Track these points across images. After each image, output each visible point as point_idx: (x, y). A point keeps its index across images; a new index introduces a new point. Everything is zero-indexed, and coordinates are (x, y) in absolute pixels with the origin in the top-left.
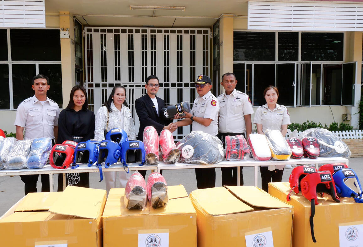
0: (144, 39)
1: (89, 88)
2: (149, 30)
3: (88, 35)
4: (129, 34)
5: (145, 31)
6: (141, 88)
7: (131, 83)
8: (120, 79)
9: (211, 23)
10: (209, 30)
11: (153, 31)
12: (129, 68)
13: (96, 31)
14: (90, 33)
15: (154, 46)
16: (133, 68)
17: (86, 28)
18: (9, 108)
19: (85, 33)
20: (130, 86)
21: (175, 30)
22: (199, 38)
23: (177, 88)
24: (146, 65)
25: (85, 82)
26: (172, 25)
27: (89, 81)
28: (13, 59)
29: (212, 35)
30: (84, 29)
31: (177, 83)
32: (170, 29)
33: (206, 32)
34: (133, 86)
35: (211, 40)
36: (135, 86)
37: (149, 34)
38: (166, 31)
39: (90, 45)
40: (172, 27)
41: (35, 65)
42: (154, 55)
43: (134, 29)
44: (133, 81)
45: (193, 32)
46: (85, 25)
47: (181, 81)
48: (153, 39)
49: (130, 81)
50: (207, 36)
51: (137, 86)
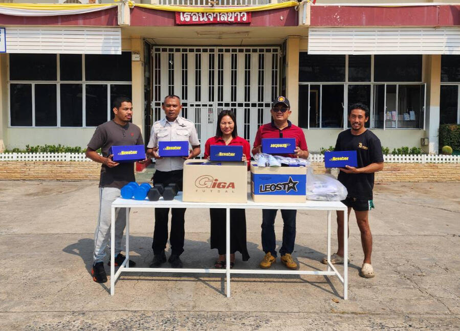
0: (212, 58)
1: (156, 107)
2: (216, 49)
3: (156, 54)
4: (197, 53)
5: (212, 50)
6: (208, 107)
7: (198, 103)
8: (186, 99)
9: (281, 42)
10: (279, 48)
11: (220, 50)
12: (196, 87)
13: (164, 50)
14: (158, 53)
15: (221, 65)
16: (200, 87)
17: (154, 47)
18: (81, 126)
19: (153, 53)
20: (197, 105)
21: (243, 49)
22: (268, 57)
23: (244, 107)
24: (213, 84)
25: (152, 101)
26: (239, 44)
27: (156, 100)
28: (87, 79)
29: (281, 53)
30: (152, 49)
31: (244, 103)
32: (238, 48)
33: (275, 50)
34: (199, 105)
35: (280, 58)
36: (201, 105)
37: (216, 53)
38: (234, 51)
39: (158, 65)
40: (241, 46)
41: (106, 86)
42: (221, 74)
43: (202, 48)
44: (200, 100)
45: (261, 51)
46: (154, 45)
47: (249, 101)
48: (221, 58)
49: (196, 100)
50: (277, 55)
51: (203, 105)
